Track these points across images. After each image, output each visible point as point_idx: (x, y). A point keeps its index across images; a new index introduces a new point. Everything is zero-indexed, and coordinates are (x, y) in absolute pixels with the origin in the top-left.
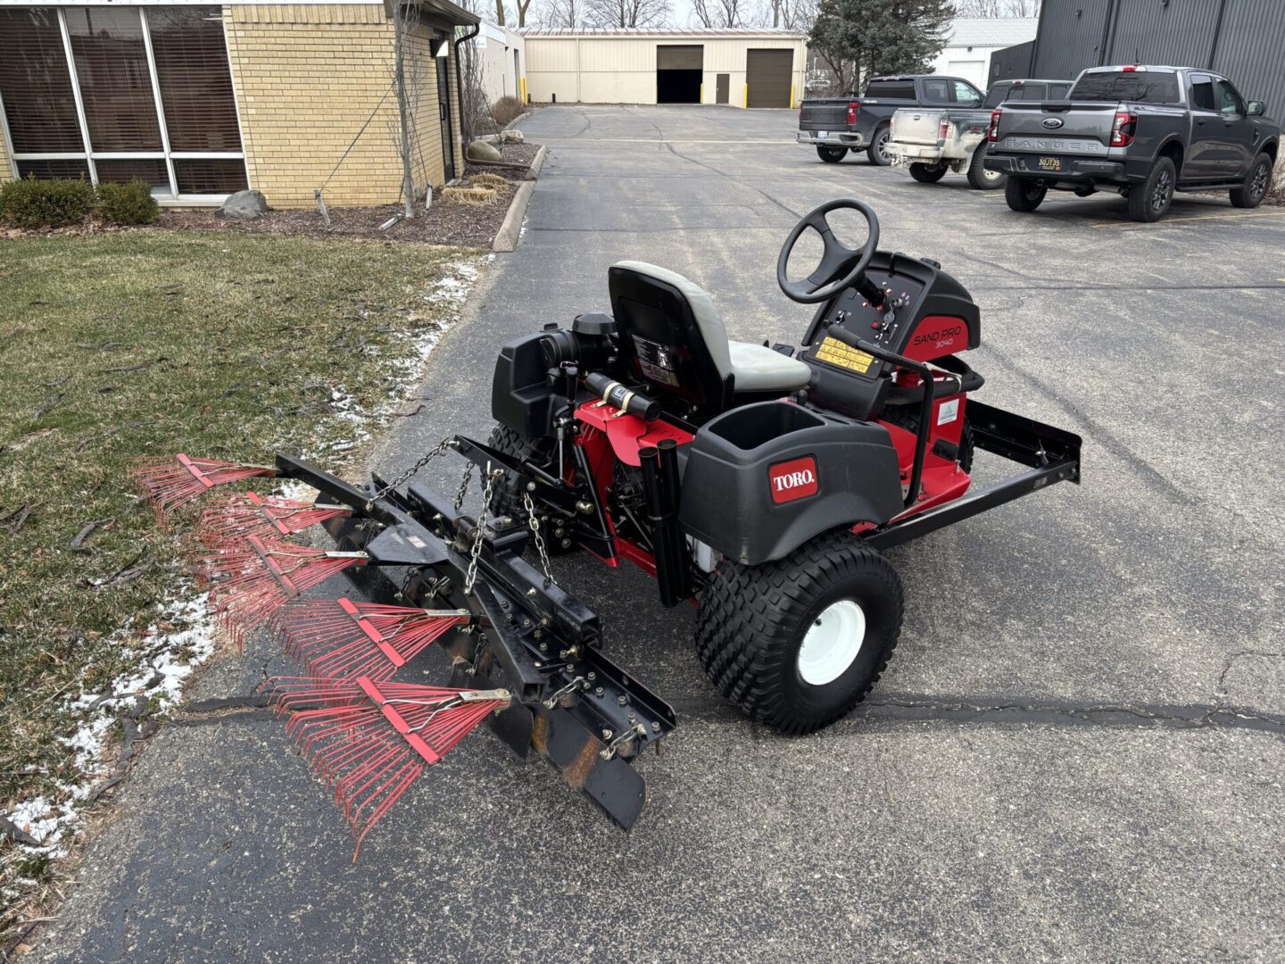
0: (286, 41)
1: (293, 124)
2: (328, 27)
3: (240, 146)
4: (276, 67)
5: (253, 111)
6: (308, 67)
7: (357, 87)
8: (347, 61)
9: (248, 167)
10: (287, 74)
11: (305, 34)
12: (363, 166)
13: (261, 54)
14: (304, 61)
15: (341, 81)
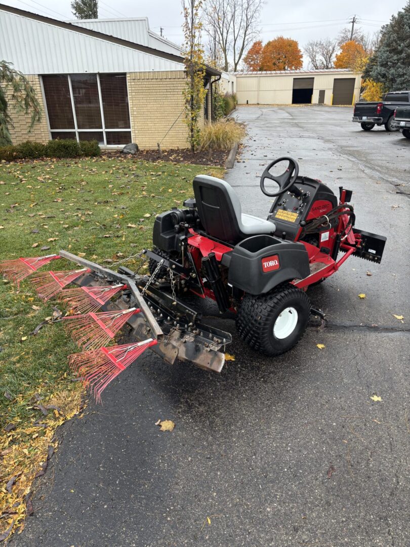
0: (149, 86)
1: (149, 118)
2: (165, 80)
3: (130, 126)
4: (145, 96)
5: (136, 113)
6: (157, 96)
7: (174, 103)
8: (171, 93)
9: (132, 134)
10: (149, 98)
11: (157, 83)
12: (175, 134)
13: (140, 91)
14: (155, 93)
15: (169, 101)
